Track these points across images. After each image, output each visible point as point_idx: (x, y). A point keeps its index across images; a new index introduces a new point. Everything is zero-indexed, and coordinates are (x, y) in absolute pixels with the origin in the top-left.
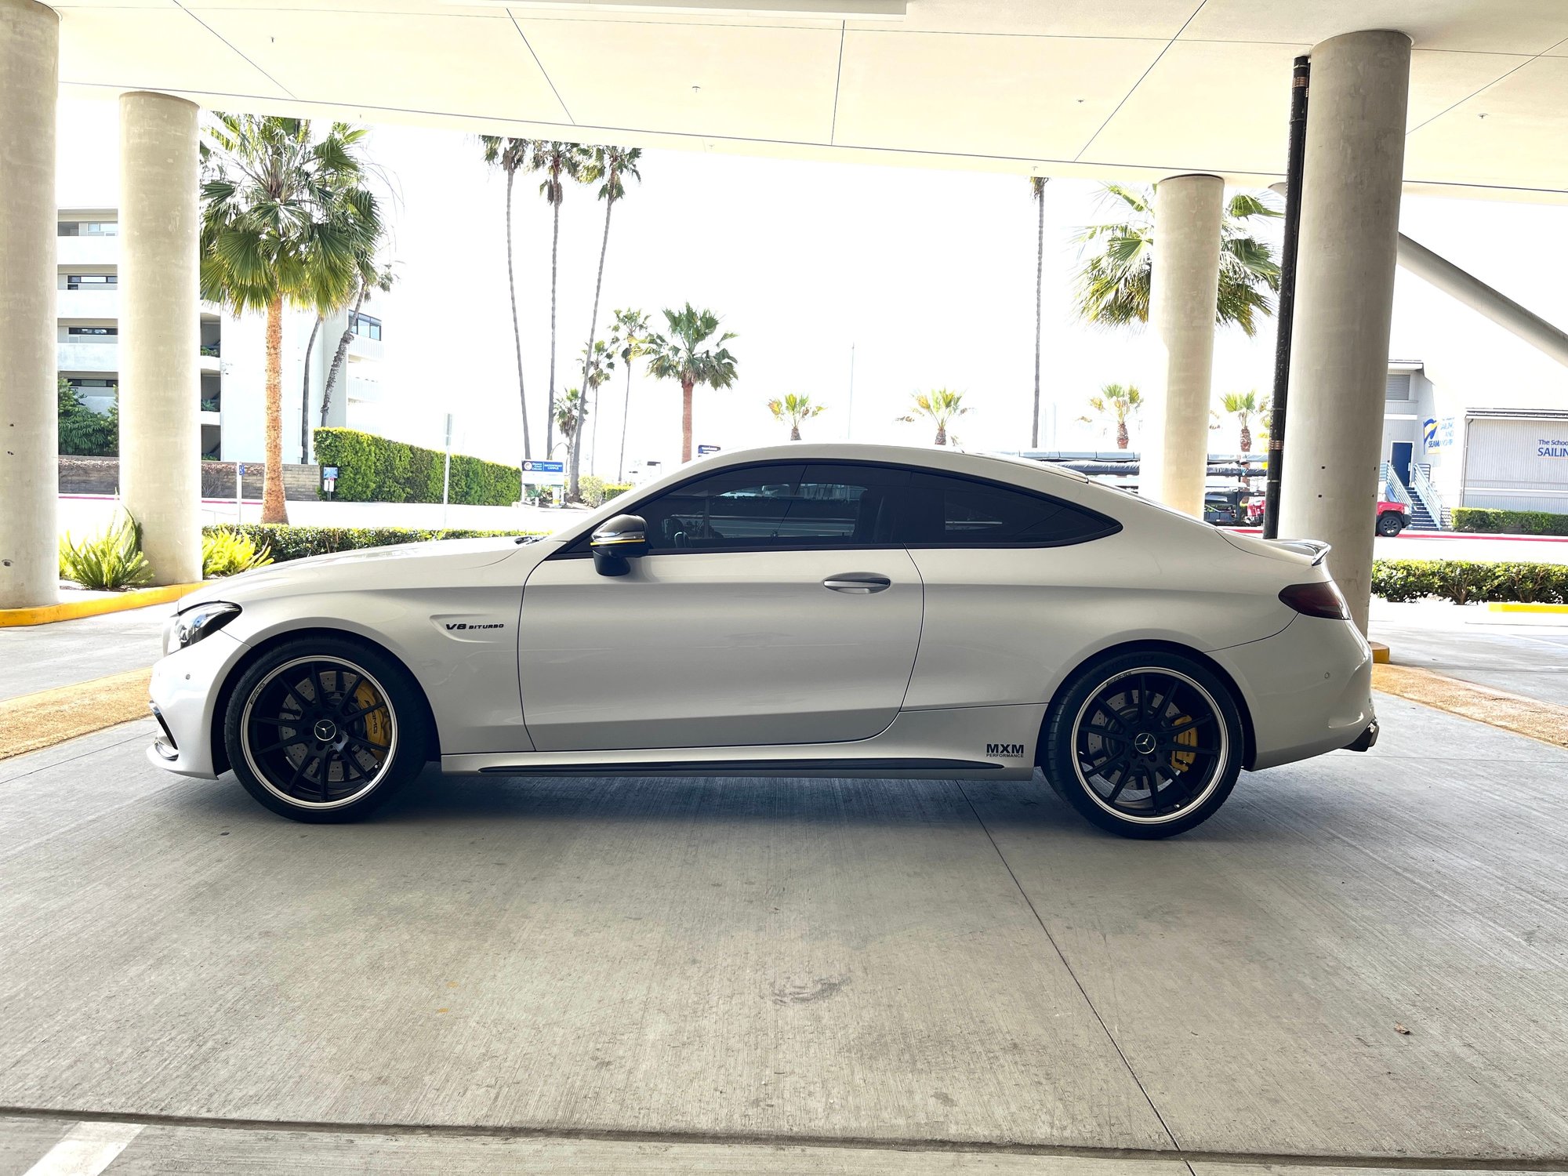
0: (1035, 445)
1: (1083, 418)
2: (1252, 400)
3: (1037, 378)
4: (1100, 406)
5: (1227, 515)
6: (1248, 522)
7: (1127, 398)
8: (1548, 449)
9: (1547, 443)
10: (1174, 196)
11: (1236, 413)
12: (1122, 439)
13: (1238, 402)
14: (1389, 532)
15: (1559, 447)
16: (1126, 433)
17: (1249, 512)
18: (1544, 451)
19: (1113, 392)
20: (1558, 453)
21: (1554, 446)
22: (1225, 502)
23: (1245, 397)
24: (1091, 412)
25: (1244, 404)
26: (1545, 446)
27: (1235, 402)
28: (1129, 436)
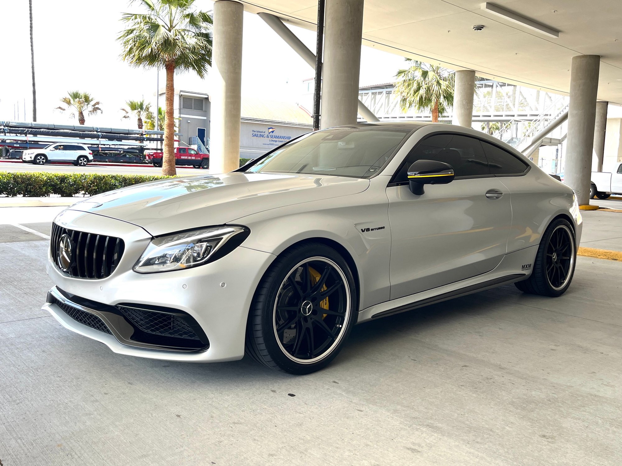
0: (35, 120)
1: (60, 108)
2: (142, 105)
3: (34, 85)
4: (69, 103)
5: (138, 158)
6: (147, 162)
7: (83, 99)
8: (255, 134)
9: (255, 132)
10: (225, 9)
11: (136, 111)
12: (82, 120)
13: (137, 106)
14: (205, 167)
15: (259, 133)
16: (83, 117)
17: (147, 158)
18: (254, 135)
19: (76, 96)
20: (259, 136)
21: (257, 133)
22: (137, 152)
23: (139, 104)
24: (64, 106)
25: (139, 107)
26: (254, 133)
27: (135, 105)
28: (85, 118)
